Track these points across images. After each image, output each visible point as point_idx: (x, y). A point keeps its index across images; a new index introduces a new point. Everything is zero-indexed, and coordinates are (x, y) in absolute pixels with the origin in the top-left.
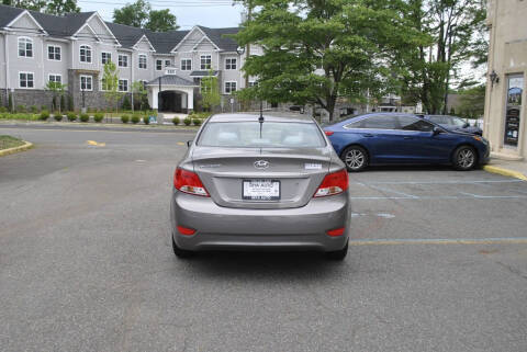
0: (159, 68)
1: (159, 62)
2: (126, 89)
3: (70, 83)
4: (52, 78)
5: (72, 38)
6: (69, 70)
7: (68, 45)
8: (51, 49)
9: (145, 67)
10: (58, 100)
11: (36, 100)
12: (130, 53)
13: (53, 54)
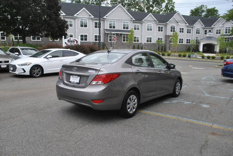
0: (206, 33)
1: (206, 31)
2: (189, 43)
3: (166, 40)
4: (159, 39)
5: (168, 23)
6: (166, 36)
7: (166, 25)
8: (159, 28)
9: (199, 33)
10: (160, 47)
11: (152, 47)
12: (193, 28)
13: (160, 29)
